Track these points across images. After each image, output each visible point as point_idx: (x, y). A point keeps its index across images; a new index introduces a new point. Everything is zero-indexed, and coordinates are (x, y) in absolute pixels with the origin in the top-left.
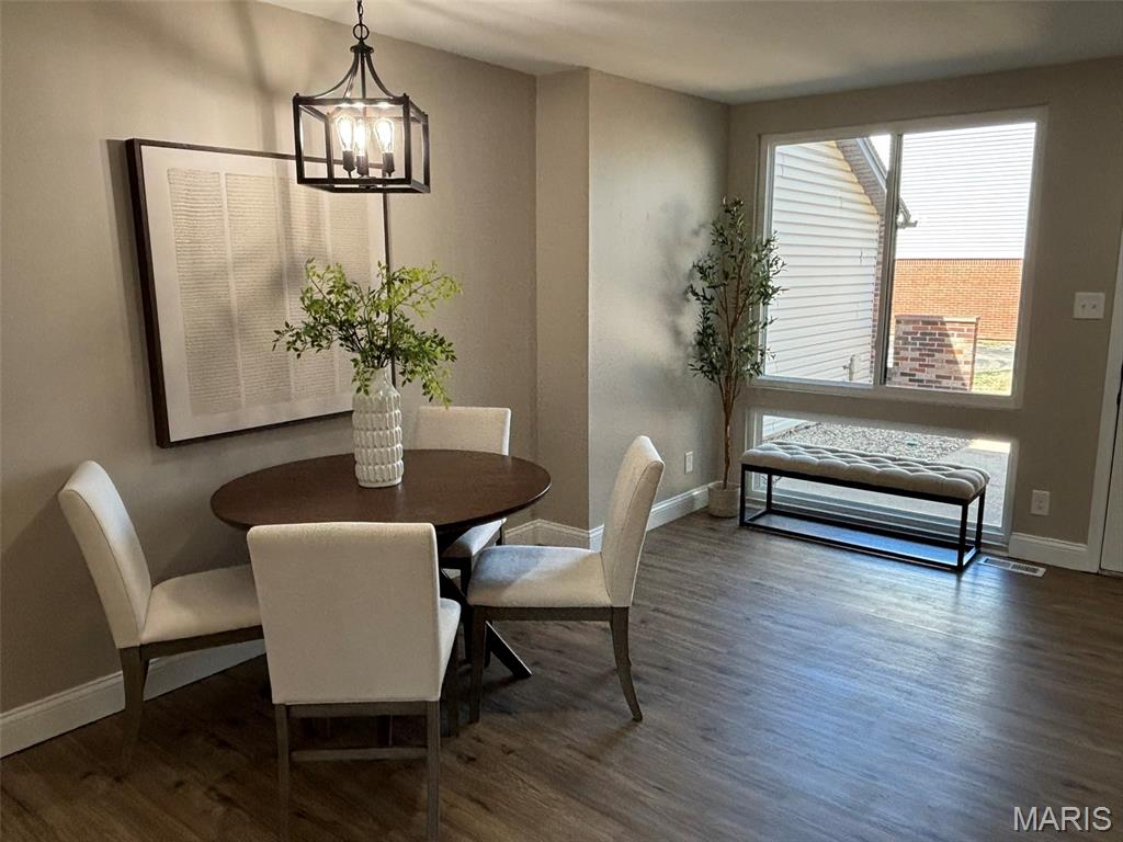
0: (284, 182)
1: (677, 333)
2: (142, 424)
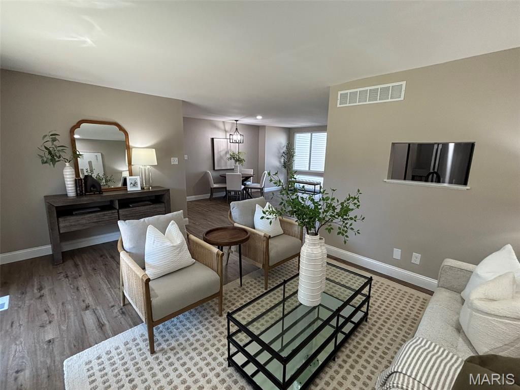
0: (227, 142)
1: (280, 162)
2: (213, 168)
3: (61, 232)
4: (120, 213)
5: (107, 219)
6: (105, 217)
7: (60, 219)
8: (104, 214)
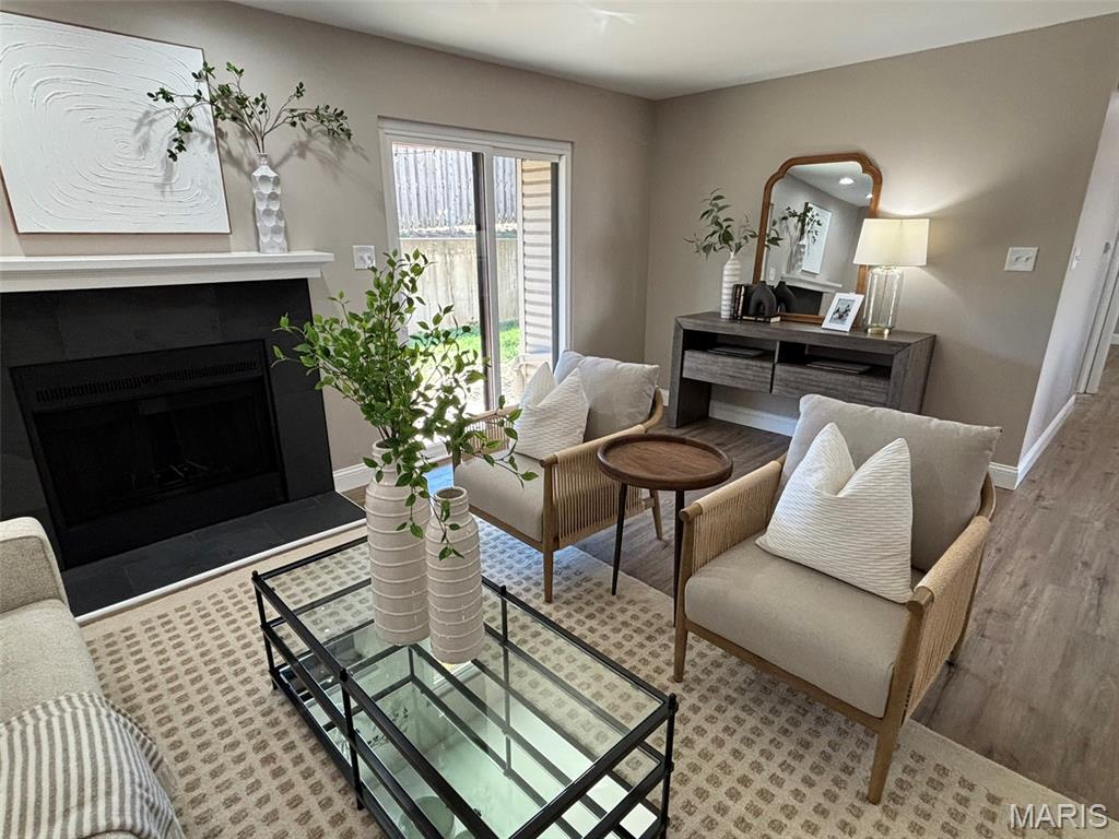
3: (684, 376)
4: (776, 372)
5: (752, 378)
6: (749, 372)
7: (687, 352)
8: (748, 365)
